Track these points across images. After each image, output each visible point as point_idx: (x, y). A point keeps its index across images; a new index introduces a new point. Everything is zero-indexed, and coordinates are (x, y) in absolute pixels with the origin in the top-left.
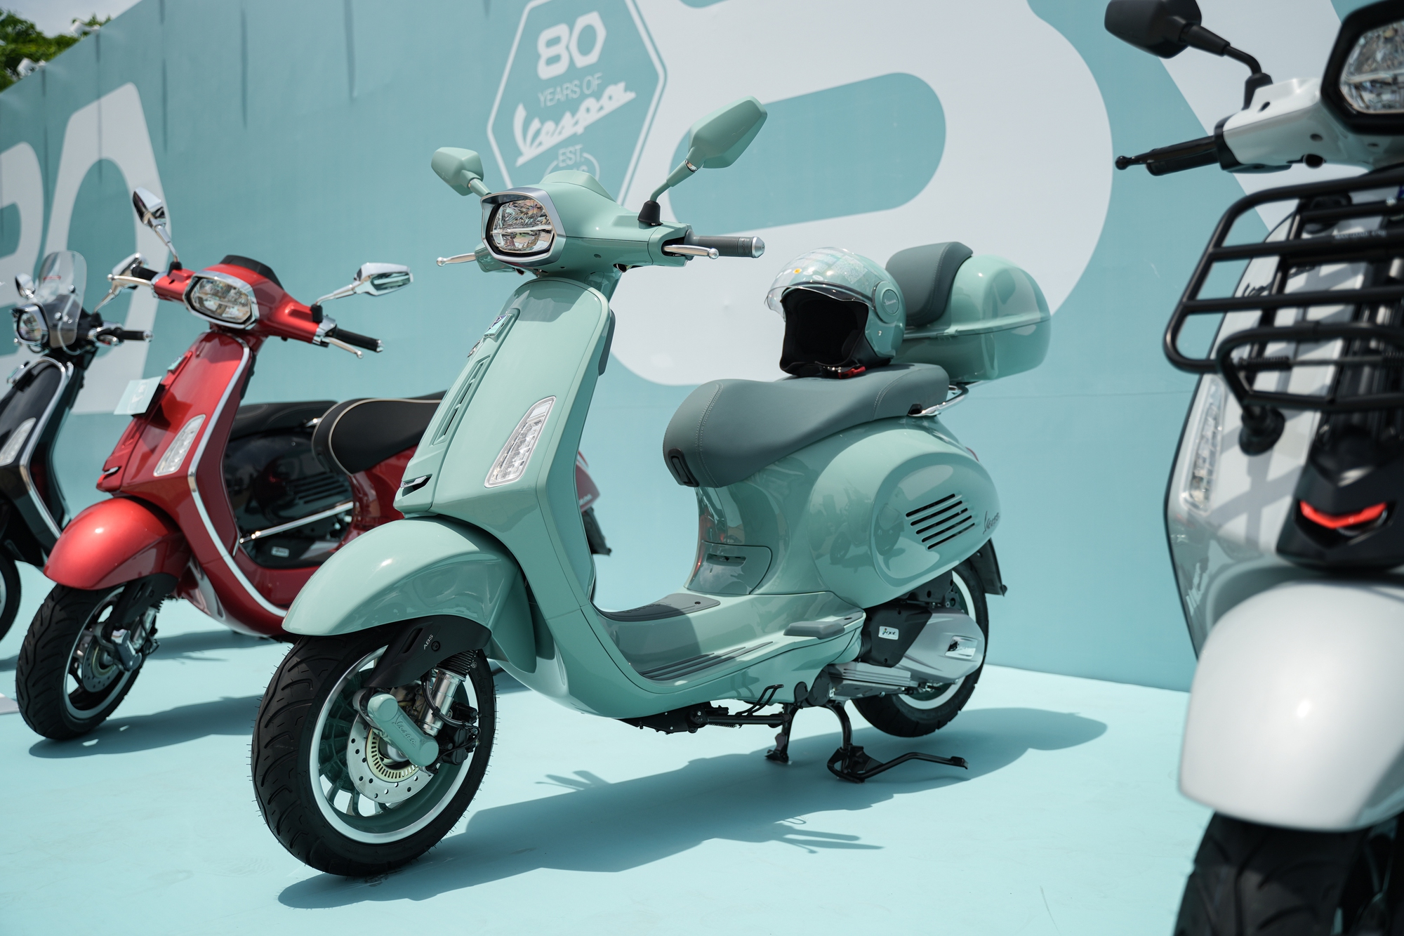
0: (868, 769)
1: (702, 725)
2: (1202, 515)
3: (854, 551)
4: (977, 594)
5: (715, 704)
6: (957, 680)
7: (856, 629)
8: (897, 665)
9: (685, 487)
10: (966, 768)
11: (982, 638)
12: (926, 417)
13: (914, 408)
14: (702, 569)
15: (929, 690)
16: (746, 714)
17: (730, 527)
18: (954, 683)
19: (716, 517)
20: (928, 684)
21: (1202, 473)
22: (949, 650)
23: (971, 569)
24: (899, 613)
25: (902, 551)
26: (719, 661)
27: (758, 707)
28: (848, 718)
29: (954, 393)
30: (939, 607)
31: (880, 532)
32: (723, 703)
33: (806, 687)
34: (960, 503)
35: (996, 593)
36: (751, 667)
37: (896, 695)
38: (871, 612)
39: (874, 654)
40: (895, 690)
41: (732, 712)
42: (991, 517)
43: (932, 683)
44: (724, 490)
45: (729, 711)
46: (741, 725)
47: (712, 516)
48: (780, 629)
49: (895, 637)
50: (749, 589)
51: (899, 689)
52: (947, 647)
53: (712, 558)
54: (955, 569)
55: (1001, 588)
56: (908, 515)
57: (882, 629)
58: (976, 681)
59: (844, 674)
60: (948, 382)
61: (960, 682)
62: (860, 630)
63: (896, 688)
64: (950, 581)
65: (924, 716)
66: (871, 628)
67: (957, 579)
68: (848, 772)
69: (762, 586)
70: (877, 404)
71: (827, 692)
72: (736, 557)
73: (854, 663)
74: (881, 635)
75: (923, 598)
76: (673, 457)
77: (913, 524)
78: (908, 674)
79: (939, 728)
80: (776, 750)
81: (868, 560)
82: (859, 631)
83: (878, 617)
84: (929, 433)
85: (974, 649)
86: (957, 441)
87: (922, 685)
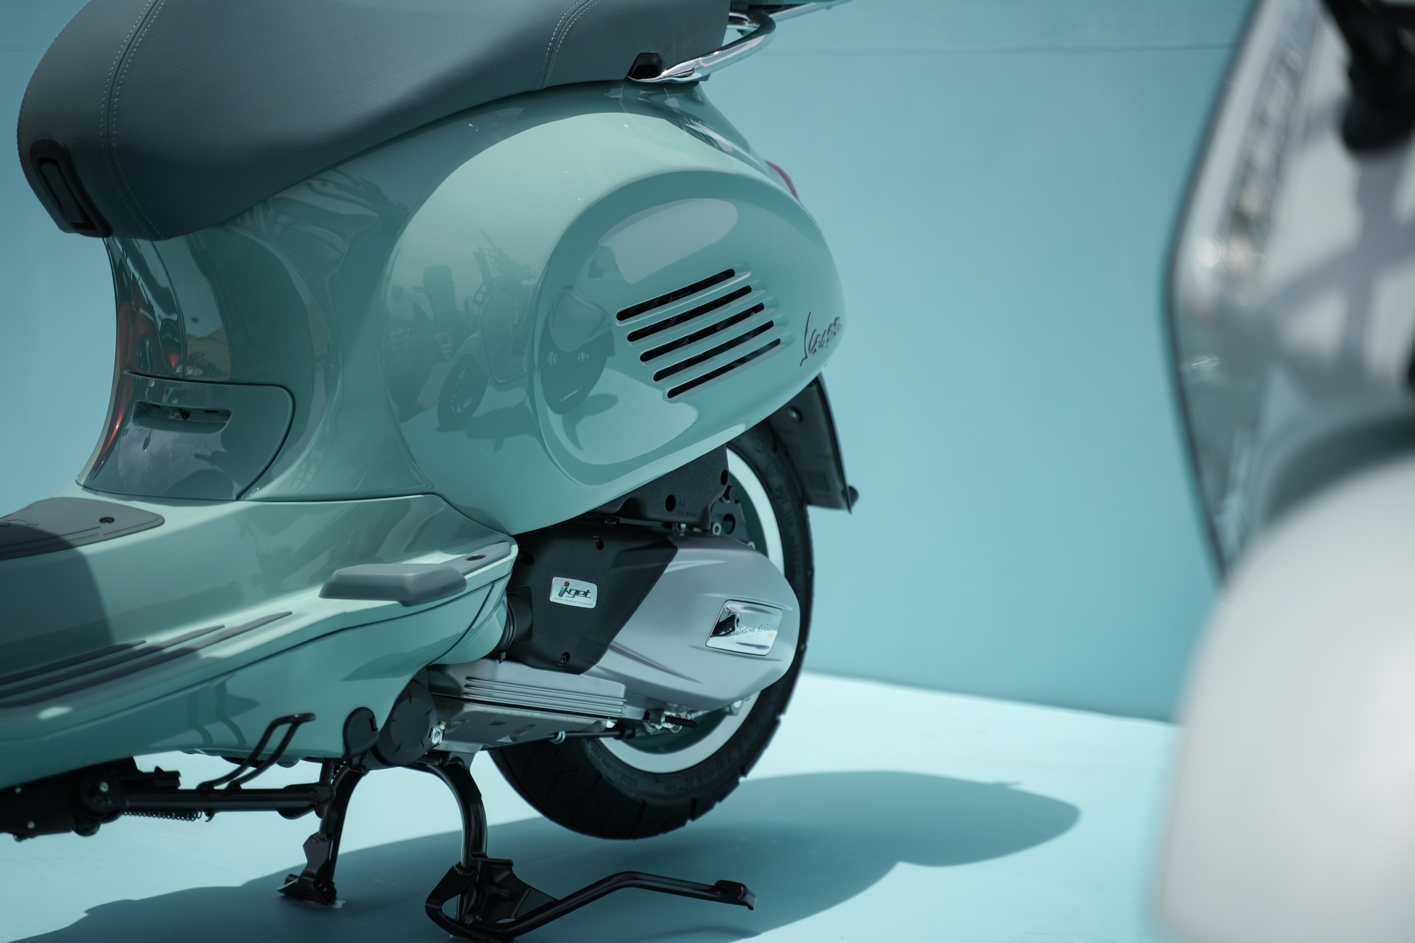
0: (520, 915)
1: (111, 816)
2: (1246, 300)
3: (494, 400)
4: (787, 507)
5: (145, 763)
6: (737, 704)
7: (493, 583)
8: (594, 669)
9: (77, 238)
10: (751, 908)
11: (792, 606)
12: (671, 86)
13: (643, 62)
14: (123, 439)
15: (669, 726)
16: (223, 786)
17: (190, 336)
18: (731, 713)
19: (158, 310)
20: (668, 713)
21: (1252, 203)
22: (716, 632)
23: (775, 449)
24: (600, 546)
25: (608, 401)
26: (156, 658)
27: (250, 769)
28: (479, 795)
29: (741, 31)
30: (697, 534)
31: (552, 358)
32: (168, 761)
33: (372, 720)
34: (746, 290)
35: (831, 504)
36: (239, 673)
37: (594, 739)
38: (531, 544)
39: (538, 640)
40: (588, 728)
41: (188, 782)
42: (820, 326)
43: (677, 710)
44: (176, 247)
45: (181, 779)
46: (210, 814)
47: (150, 309)
48: (311, 583)
49: (589, 602)
50: (237, 488)
51: (598, 723)
52: (711, 626)
53: (148, 413)
54: (733, 445)
55: (844, 493)
56: (623, 316)
57: (558, 583)
58: (781, 706)
59: (466, 690)
60: (728, 7)
61: (743, 709)
62: (503, 584)
63: (591, 721)
64: (720, 474)
65: (660, 789)
66: (532, 581)
67: (738, 467)
68: (476, 921)
69: (270, 480)
70: (552, 51)
71: (426, 731)
72: (207, 411)
73: (489, 663)
74: (554, 597)
75: (656, 513)
76: (42, 161)
77: (633, 337)
78: (620, 690)
79: (694, 816)
80: (304, 874)
81: (525, 422)
82: (501, 586)
83: (550, 554)
84: (680, 126)
85: (775, 633)
86: (744, 145)
87: (652, 716)
